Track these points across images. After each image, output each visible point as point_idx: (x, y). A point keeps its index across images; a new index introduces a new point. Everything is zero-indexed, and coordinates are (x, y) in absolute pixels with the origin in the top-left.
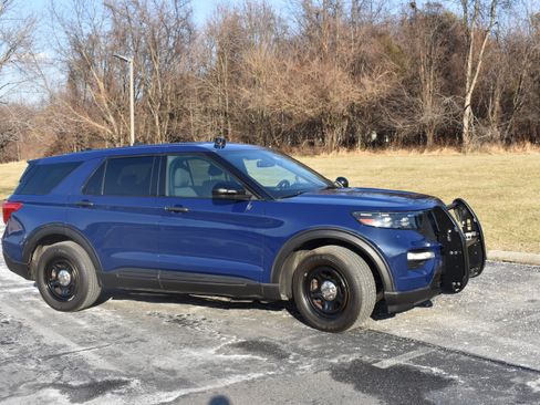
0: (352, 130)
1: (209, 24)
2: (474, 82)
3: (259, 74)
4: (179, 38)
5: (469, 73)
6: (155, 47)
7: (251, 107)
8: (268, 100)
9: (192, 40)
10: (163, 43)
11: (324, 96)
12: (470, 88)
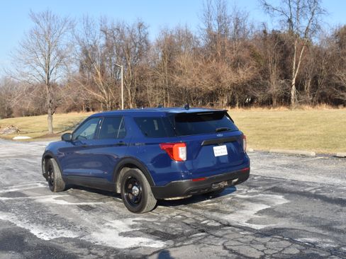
0: (233, 98)
1: (157, 41)
2: (297, 72)
3: (184, 68)
4: (141, 48)
5: (294, 68)
6: (128, 53)
7: (180, 85)
8: (189, 82)
9: (148, 49)
10: (132, 50)
11: (218, 80)
12: (295, 75)
